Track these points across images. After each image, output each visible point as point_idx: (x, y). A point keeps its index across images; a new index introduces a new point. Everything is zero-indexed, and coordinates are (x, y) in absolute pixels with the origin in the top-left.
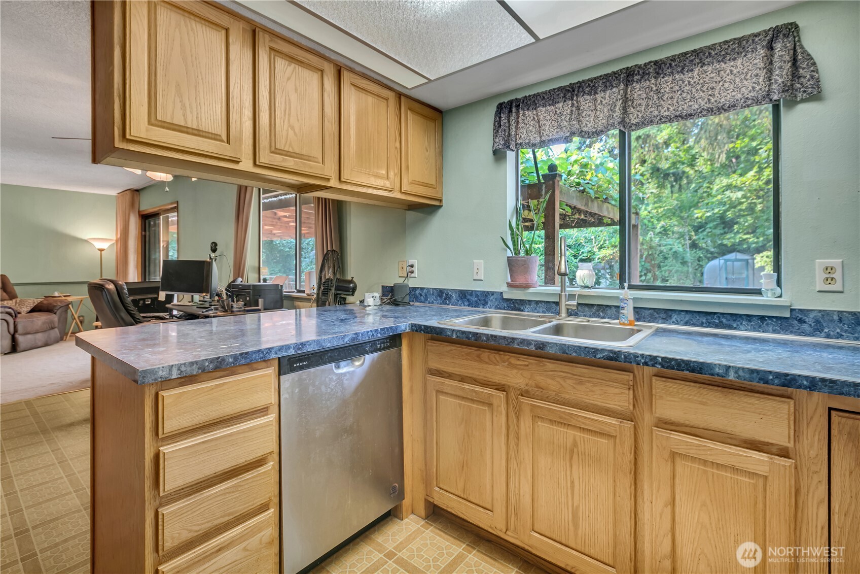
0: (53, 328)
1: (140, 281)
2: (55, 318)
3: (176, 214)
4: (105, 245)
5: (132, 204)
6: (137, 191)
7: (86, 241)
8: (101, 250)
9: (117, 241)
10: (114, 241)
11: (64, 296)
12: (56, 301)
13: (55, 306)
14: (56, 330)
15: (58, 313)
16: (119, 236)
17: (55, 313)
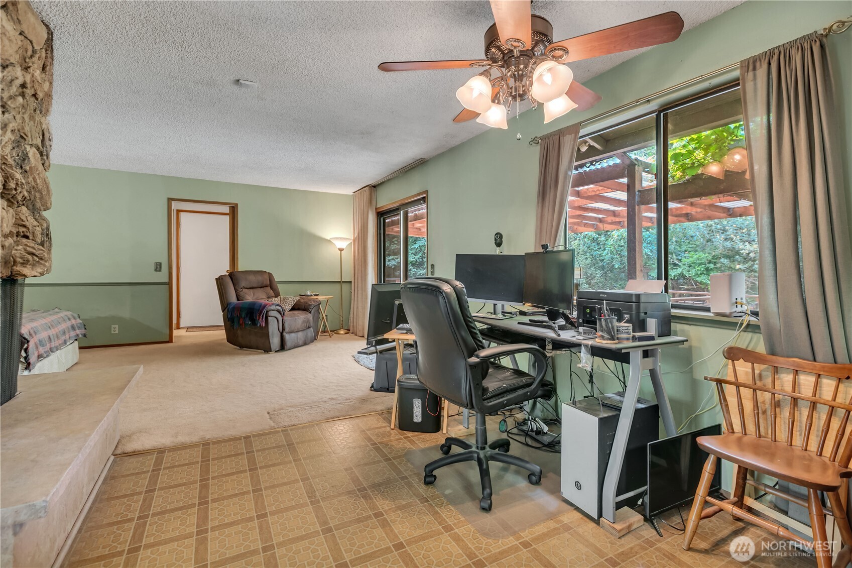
0: (309, 328)
1: (376, 283)
2: (310, 316)
3: (424, 206)
4: (343, 245)
5: (370, 201)
6: (374, 187)
7: (329, 241)
8: (341, 250)
9: (354, 241)
10: (352, 241)
11: (315, 295)
12: (310, 300)
13: (310, 305)
14: (311, 329)
15: (312, 312)
16: (356, 235)
17: (310, 313)
